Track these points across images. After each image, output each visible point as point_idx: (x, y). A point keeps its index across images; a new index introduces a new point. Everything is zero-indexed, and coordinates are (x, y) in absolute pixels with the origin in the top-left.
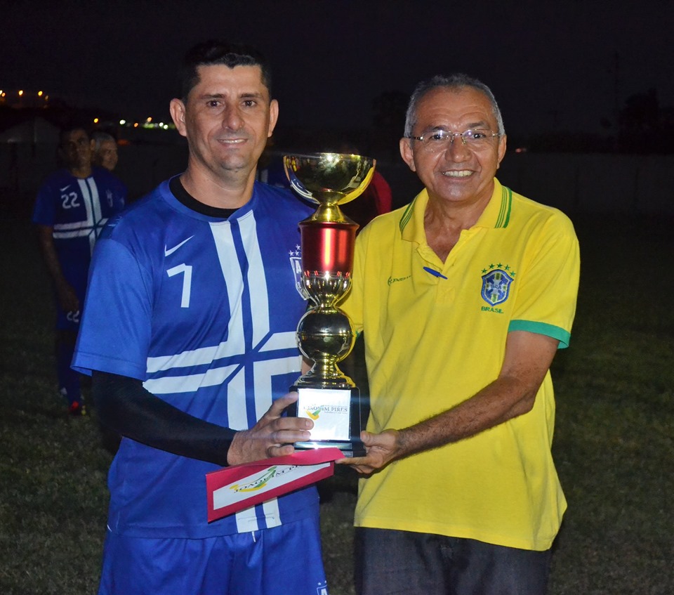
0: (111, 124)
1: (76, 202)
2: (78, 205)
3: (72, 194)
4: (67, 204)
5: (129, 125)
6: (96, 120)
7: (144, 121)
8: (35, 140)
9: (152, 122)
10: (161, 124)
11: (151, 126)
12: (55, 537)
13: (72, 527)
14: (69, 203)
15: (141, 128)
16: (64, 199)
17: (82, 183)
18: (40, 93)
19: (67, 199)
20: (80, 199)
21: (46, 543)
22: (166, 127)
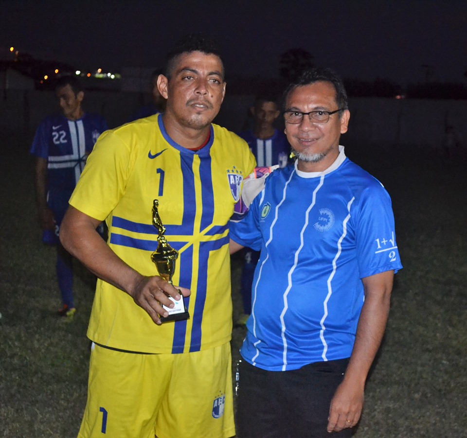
0: (69, 74)
1: (64, 139)
2: (65, 141)
3: (61, 132)
4: (57, 140)
5: (83, 75)
6: (57, 71)
7: (95, 71)
8: (7, 87)
9: (102, 73)
10: (109, 74)
11: (101, 76)
12: (13, 427)
13: (27, 418)
14: (58, 139)
15: (93, 78)
16: (55, 136)
17: (71, 124)
18: (12, 49)
19: (57, 136)
20: (68, 137)
21: (5, 432)
22: (113, 77)
